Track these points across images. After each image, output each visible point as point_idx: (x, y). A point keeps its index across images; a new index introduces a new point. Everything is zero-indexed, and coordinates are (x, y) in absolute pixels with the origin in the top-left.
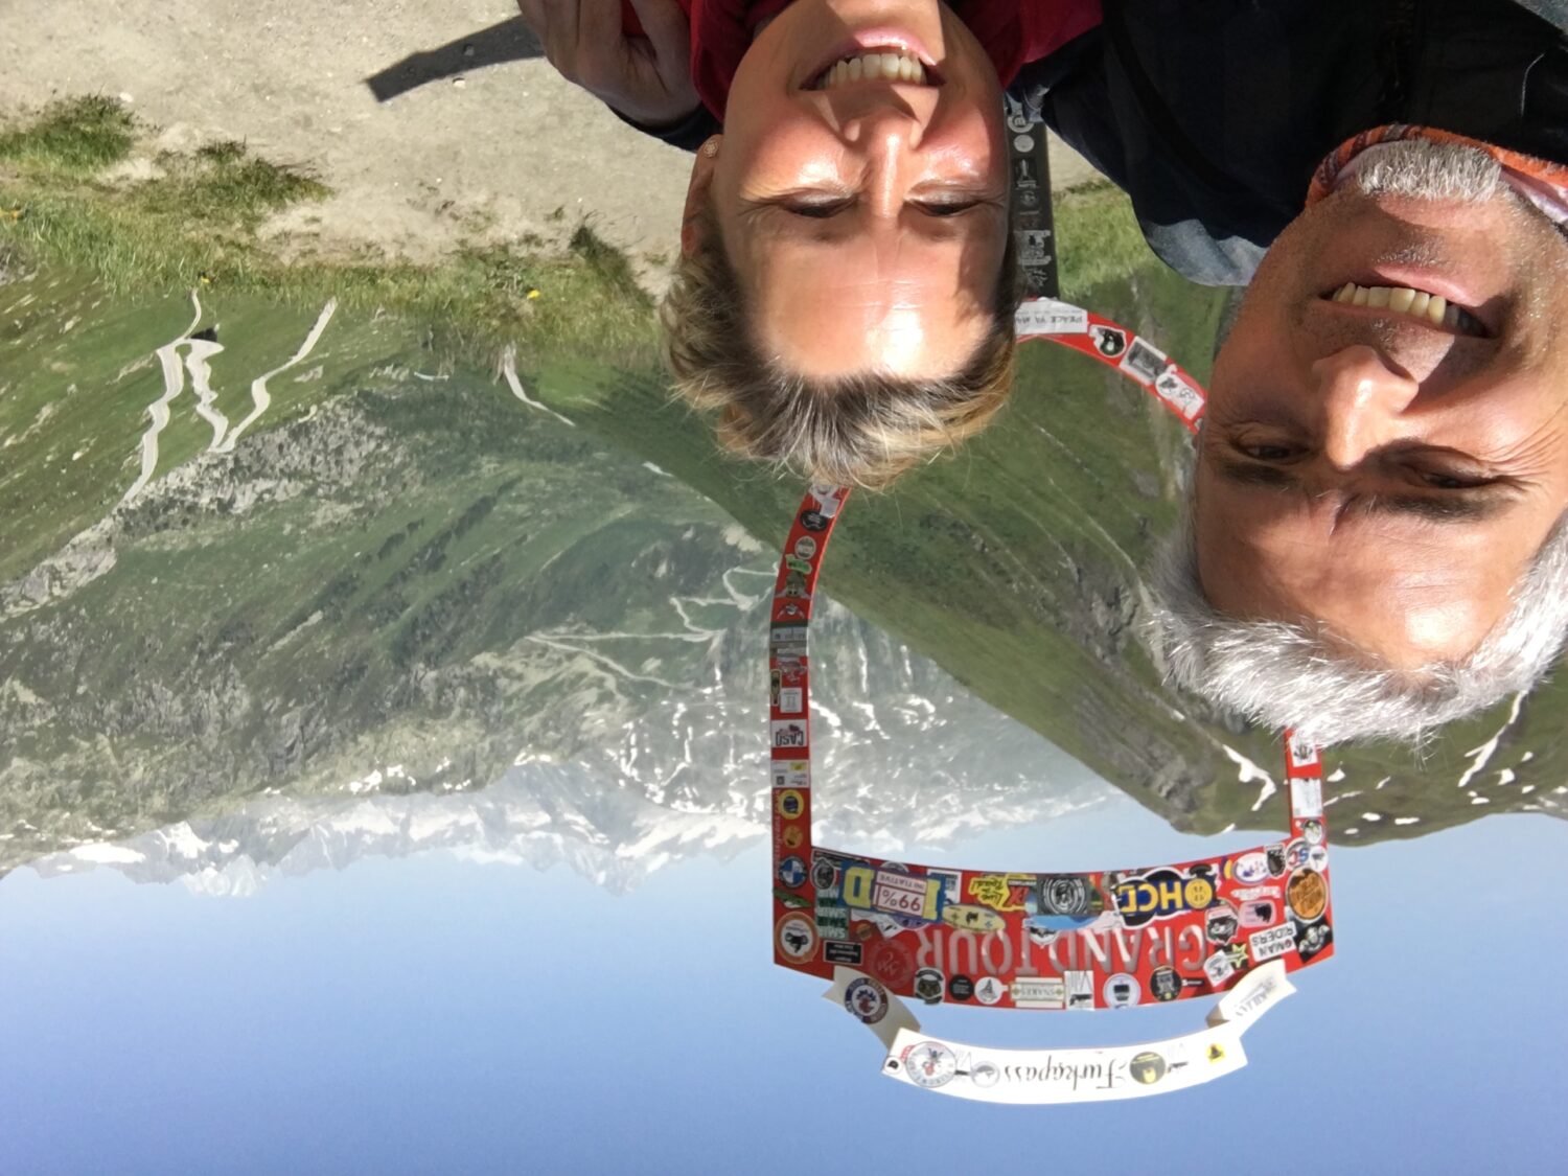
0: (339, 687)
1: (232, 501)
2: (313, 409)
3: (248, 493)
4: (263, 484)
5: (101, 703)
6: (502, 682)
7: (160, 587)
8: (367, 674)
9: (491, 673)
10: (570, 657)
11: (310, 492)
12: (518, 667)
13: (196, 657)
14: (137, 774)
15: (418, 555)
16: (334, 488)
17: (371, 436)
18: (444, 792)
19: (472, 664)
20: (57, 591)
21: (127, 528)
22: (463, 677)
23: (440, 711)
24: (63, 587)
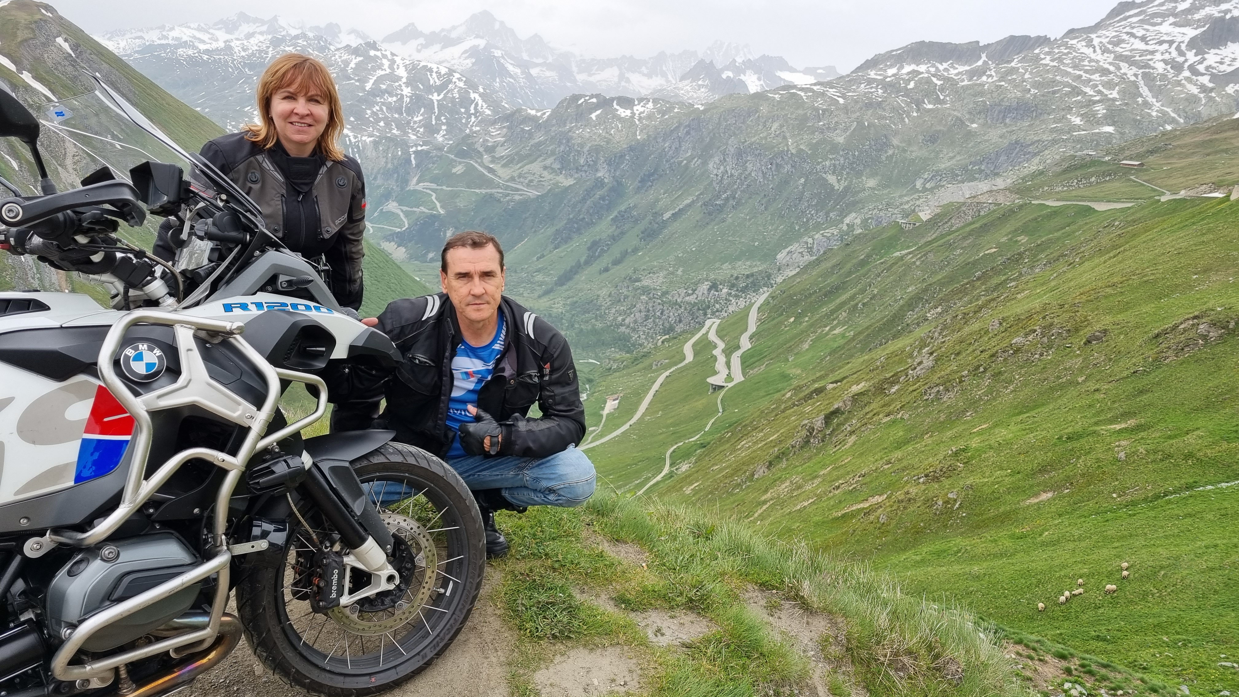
0: (656, 170)
1: (709, 290)
2: (660, 343)
3: (701, 294)
4: (692, 299)
5: (792, 172)
6: (557, 166)
7: (754, 240)
8: (639, 179)
9: (564, 172)
10: (512, 179)
11: (665, 293)
12: (545, 173)
13: (737, 196)
14: (775, 126)
15: (605, 251)
16: (651, 295)
17: (628, 326)
18: (597, 96)
19: (575, 179)
20: (810, 241)
21: (769, 277)
22: (581, 171)
23: (596, 150)
24: (807, 243)
